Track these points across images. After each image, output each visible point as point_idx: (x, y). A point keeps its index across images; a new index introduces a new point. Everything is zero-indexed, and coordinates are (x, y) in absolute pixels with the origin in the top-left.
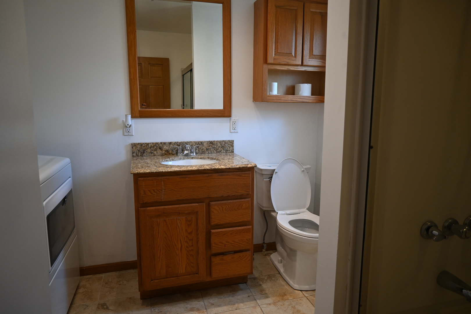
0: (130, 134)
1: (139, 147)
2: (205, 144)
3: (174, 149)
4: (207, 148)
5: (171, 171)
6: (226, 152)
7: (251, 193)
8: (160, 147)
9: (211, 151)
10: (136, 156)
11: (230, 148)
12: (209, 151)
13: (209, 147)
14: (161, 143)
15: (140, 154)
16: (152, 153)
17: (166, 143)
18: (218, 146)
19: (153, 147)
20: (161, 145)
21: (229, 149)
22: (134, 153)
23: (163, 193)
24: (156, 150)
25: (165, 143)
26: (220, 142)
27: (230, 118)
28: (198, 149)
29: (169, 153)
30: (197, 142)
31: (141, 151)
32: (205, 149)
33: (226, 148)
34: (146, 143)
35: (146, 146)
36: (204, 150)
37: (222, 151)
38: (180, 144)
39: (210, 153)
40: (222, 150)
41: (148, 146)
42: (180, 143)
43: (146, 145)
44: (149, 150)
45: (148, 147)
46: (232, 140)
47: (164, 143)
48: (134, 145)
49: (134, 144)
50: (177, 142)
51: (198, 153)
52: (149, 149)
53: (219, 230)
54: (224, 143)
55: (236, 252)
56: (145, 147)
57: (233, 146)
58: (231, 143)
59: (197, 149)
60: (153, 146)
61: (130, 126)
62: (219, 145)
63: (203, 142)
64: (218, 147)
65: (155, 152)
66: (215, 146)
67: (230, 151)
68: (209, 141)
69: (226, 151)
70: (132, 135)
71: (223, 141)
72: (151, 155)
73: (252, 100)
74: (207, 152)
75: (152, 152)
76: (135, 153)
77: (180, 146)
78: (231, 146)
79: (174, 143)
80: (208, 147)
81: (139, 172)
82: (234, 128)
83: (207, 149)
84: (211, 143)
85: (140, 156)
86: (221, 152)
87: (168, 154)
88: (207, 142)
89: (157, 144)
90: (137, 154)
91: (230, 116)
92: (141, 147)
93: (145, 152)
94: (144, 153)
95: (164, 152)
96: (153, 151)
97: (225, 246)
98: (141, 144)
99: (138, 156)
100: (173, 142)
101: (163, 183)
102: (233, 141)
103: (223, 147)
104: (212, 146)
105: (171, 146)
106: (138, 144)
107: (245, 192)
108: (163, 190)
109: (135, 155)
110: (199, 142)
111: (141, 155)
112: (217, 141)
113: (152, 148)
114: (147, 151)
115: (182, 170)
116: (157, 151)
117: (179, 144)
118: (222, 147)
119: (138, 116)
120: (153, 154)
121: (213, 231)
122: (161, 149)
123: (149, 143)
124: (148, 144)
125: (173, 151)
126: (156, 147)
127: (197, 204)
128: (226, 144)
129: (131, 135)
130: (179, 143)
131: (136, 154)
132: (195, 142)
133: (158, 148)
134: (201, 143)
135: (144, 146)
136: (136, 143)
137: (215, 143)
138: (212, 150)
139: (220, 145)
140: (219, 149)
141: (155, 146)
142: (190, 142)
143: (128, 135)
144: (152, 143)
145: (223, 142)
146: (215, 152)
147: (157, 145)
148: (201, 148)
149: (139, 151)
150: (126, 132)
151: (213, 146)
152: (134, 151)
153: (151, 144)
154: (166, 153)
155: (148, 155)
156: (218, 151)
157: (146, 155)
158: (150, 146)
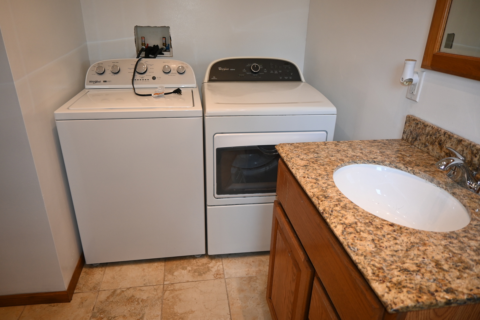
1: (414, 124)
8: (441, 140)
10: (406, 140)
14: (445, 133)
16: (425, 146)
17: (453, 136)
19: (431, 136)
20: (443, 138)
22: (405, 133)
24: (432, 144)
31: (413, 135)
35: (422, 129)
38: (477, 153)
41: (425, 130)
43: (423, 125)
44: (423, 139)
47: (449, 135)
48: (409, 119)
49: (410, 117)
50: (474, 146)
52: (424, 136)
56: (421, 130)
60: (431, 132)
65: (430, 147)
70: (415, 100)
72: (423, 149)
75: (427, 144)
76: (406, 135)
77: (476, 157)
79: (466, 144)
89: (437, 133)
90: (408, 137)
92: (416, 126)
93: (418, 139)
94: (416, 139)
95: (443, 154)
96: (428, 143)
98: (417, 123)
99: (408, 141)
100: (465, 141)
105: (460, 147)
106: (414, 120)
109: (405, 137)
111: (411, 142)
113: (428, 137)
114: (420, 138)
116: (435, 146)
117: (475, 151)
120: (426, 149)
122: (440, 144)
123: (427, 125)
126: (435, 138)
129: (413, 99)
133: (437, 141)
135: (420, 128)
141: (434, 135)
143: (410, 98)
147: (438, 135)
149: (411, 132)
150: (409, 92)
152: (406, 130)
153: (430, 128)
155: (419, 148)
157: (417, 147)
158: (427, 132)
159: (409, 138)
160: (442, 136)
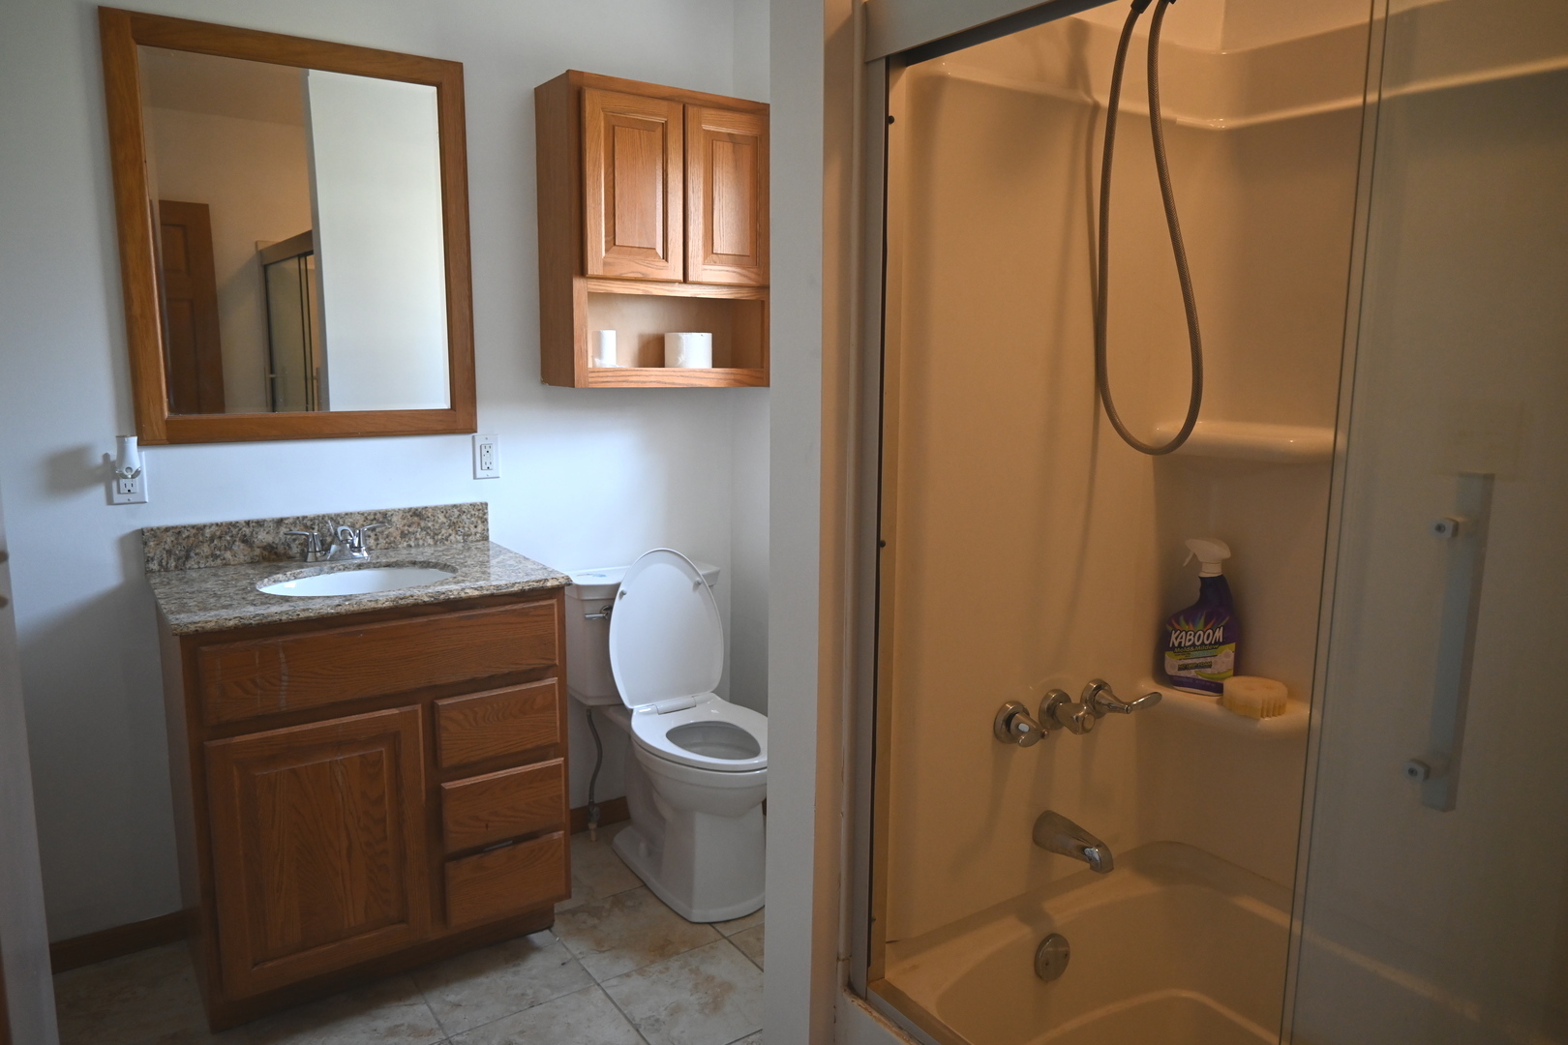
0: (132, 498)
1: (169, 539)
2: (394, 519)
3: (294, 540)
4: (402, 532)
5: (308, 617)
6: (465, 541)
7: (557, 662)
8: (245, 536)
9: (416, 539)
10: (159, 571)
11: (476, 527)
12: (410, 539)
13: (409, 526)
14: (248, 523)
15: (172, 564)
16: (215, 557)
17: (264, 521)
18: (437, 522)
19: (220, 537)
20: (247, 531)
21: (473, 530)
22: (153, 559)
23: (283, 688)
24: (228, 548)
25: (260, 523)
26: (445, 510)
27: (470, 436)
28: (373, 536)
29: (276, 553)
30: (369, 514)
31: (176, 554)
32: (397, 534)
33: (464, 527)
34: (193, 527)
35: (195, 535)
36: (392, 539)
37: (452, 538)
38: (314, 524)
39: (413, 544)
40: (450, 535)
41: (203, 535)
42: (313, 520)
43: (194, 531)
44: (206, 549)
45: (201, 538)
46: (483, 501)
48: (150, 535)
49: (152, 530)
50: (304, 518)
51: (374, 547)
52: (206, 545)
53: (468, 779)
54: (457, 513)
55: (518, 840)
56: (192, 539)
57: (486, 520)
58: (480, 511)
59: (369, 536)
60: (218, 533)
61: (138, 473)
62: (442, 519)
63: (390, 513)
64: (437, 527)
65: (228, 555)
66: (430, 524)
67: (478, 535)
68: (410, 509)
69: (464, 535)
70: (142, 501)
71: (455, 506)
72: (212, 564)
73: (539, 377)
74: (405, 544)
75: (218, 553)
76: (155, 562)
77: (313, 529)
78: (479, 522)
79: (291, 521)
80: (406, 528)
81: (203, 628)
82: (488, 465)
83: (403, 535)
84: (417, 514)
85: (173, 568)
86: (447, 540)
87: (274, 557)
88: (401, 513)
89: (232, 528)
90: (164, 564)
91: (470, 428)
92: (176, 539)
93: (192, 554)
94: (188, 557)
95: (258, 551)
96: (220, 550)
97: (487, 826)
98: (178, 531)
99: (167, 570)
100: (288, 518)
101: (282, 655)
102: (486, 504)
103: (453, 525)
104: (419, 524)
105: (283, 530)
106: (167, 529)
107: (544, 662)
108: (285, 678)
109: (154, 566)
110: (375, 514)
111: (176, 567)
112: (435, 508)
113: (215, 542)
114: (197, 551)
115: (343, 611)
116: (236, 549)
117: (309, 523)
118: (450, 526)
119: (165, 438)
120: (219, 561)
121: (448, 785)
122: (245, 540)
123: (205, 526)
124: (200, 529)
125: (289, 545)
126: (232, 536)
127: (395, 711)
128: (464, 517)
129: (136, 501)
130: (311, 520)
131: (160, 564)
132: (363, 514)
133: (237, 539)
134: (383, 517)
135: (188, 537)
136: (158, 528)
137: (429, 515)
138: (418, 536)
139: (445, 520)
140: (443, 531)
141: (226, 533)
142: (347, 514)
143: (126, 501)
144: (217, 525)
145: (455, 510)
146: (431, 541)
147: (234, 531)
148: (382, 532)
149: (169, 552)
150: (119, 492)
151: (423, 524)
152: (151, 555)
153: (214, 527)
154: (266, 553)
155: (202, 566)
156: (440, 537)
157: (196, 566)
158: (208, 535)
159: (167, 563)
160: (244, 529)
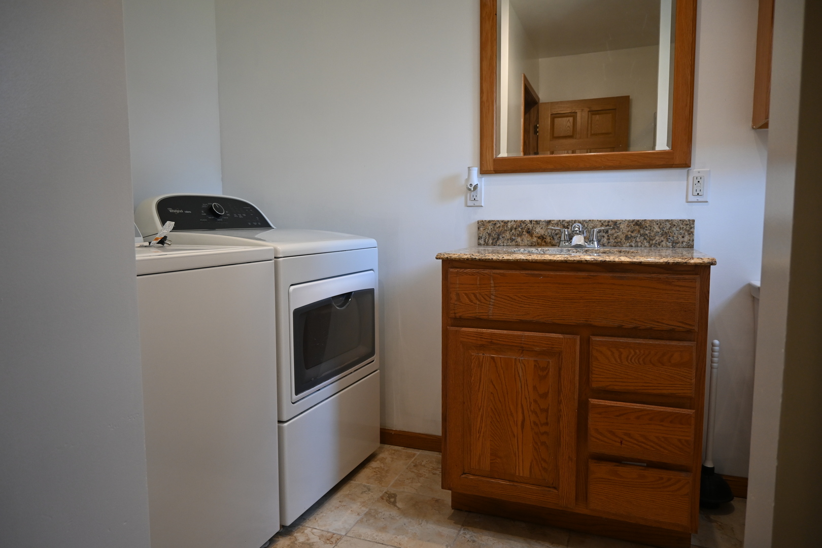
0: (476, 203)
1: (490, 227)
2: (622, 226)
3: (556, 234)
4: (626, 236)
5: (508, 260)
6: (673, 247)
7: (696, 329)
8: (529, 229)
9: (636, 242)
10: (484, 245)
11: (683, 237)
12: (632, 241)
13: (632, 232)
14: (531, 221)
15: (491, 241)
16: (512, 240)
17: (540, 221)
18: (653, 231)
19: (516, 229)
20: (530, 226)
21: (681, 239)
22: (481, 238)
23: (491, 303)
24: (520, 235)
25: (538, 222)
26: (660, 223)
27: (687, 169)
28: (606, 237)
29: (545, 242)
30: (605, 221)
31: (493, 236)
32: (623, 237)
33: (673, 237)
34: (502, 221)
35: (503, 226)
36: (619, 240)
37: (664, 243)
38: (569, 225)
39: (633, 245)
40: (662, 241)
41: (507, 226)
42: (568, 222)
43: (502, 224)
44: (508, 235)
45: (506, 228)
46: (685, 217)
47: (536, 221)
48: (482, 224)
49: (482, 221)
50: (563, 221)
51: (606, 244)
52: (508, 232)
53: (609, 402)
54: (668, 225)
55: (651, 465)
56: (501, 228)
57: (692, 233)
58: (688, 226)
59: (604, 237)
60: (515, 226)
61: (476, 187)
62: (656, 229)
63: (619, 222)
64: (652, 234)
65: (519, 239)
66: (647, 232)
67: (684, 244)
68: (633, 221)
69: (673, 243)
70: (480, 205)
71: (668, 221)
72: (510, 244)
73: (751, 124)
74: (628, 244)
75: (514, 238)
76: (482, 239)
78: (686, 234)
79: (555, 222)
80: (630, 233)
81: (451, 257)
82: (698, 192)
83: (627, 238)
84: (638, 224)
85: (490, 244)
86: (660, 245)
87: (543, 243)
88: (627, 223)
89: (522, 224)
90: (487, 241)
91: (686, 164)
92: (494, 227)
93: (501, 237)
94: (498, 239)
95: (535, 239)
96: (515, 236)
97: (621, 442)
98: (494, 223)
99: (487, 245)
100: (554, 220)
101: (492, 282)
102: (694, 221)
103: (665, 234)
104: (639, 231)
105: (550, 227)
106: (489, 222)
107: (684, 326)
108: (493, 297)
109: (482, 242)
110: (609, 222)
111: (492, 243)
112: (652, 221)
113: (513, 231)
114: (503, 235)
115: (530, 259)
116: (523, 236)
117: (566, 225)
118: (662, 235)
119: (492, 169)
120: (514, 243)
121: (593, 401)
122: (529, 232)
123: (508, 221)
124: (506, 223)
125: (553, 237)
126: (522, 229)
127: (561, 336)
128: (674, 229)
129: (478, 205)
130: (567, 223)
131: (485, 241)
132: (600, 221)
133: (525, 231)
134: (615, 224)
135: (499, 227)
136: (485, 221)
137: (647, 225)
138: (638, 240)
139: (659, 230)
140: (657, 238)
141: (519, 227)
142: (590, 220)
143: (473, 205)
144: (515, 221)
145: (667, 223)
146: (647, 244)
147: (523, 226)
148: (612, 235)
149: (489, 235)
150: (470, 200)
151: (642, 232)
152: (481, 235)
153: (513, 222)
154: (539, 241)
155: (505, 244)
156: (654, 242)
157: (502, 245)
158: (509, 227)
159: (488, 241)
160: (529, 225)
